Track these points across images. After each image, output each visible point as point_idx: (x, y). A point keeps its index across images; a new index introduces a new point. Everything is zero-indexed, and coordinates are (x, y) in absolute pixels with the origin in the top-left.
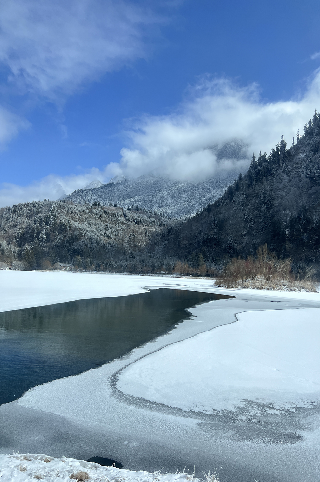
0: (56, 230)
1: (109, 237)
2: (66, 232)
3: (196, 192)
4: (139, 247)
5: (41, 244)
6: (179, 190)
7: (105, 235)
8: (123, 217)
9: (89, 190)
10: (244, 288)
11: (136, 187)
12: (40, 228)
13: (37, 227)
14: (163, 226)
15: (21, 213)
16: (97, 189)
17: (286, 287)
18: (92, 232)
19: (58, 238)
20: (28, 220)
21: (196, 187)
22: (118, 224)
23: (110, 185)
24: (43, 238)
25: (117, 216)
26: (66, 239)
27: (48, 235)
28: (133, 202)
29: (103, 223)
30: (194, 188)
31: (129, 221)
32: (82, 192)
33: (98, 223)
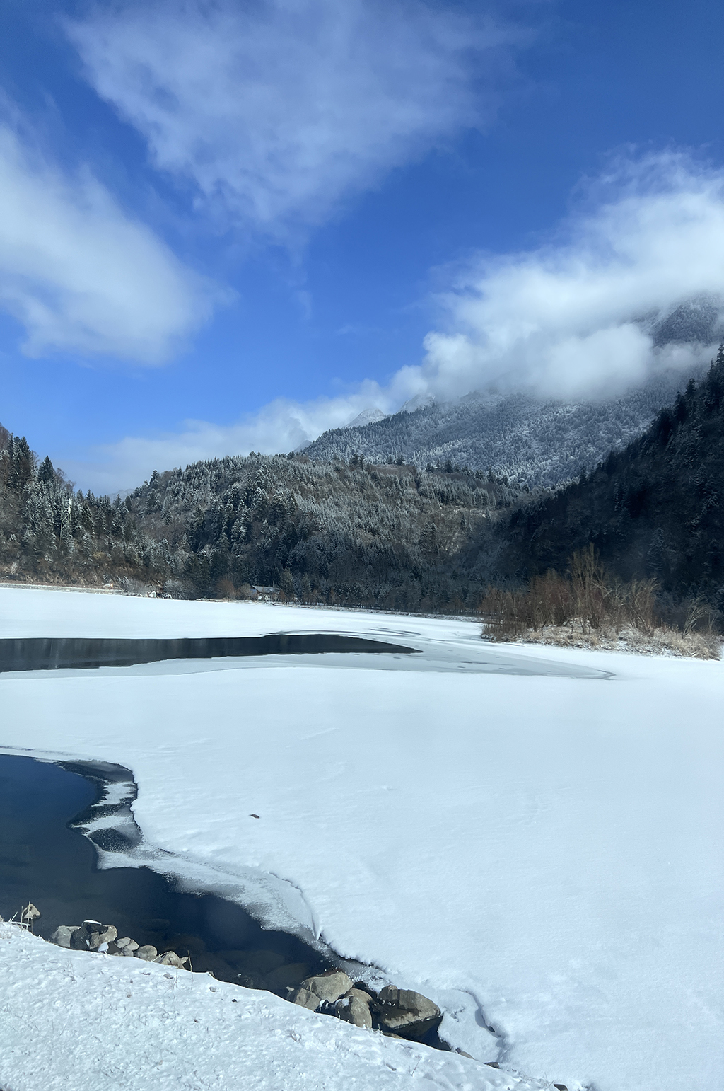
0: (264, 516)
1: (374, 532)
2: (283, 521)
3: (599, 426)
4: (444, 555)
5: (235, 546)
6: (559, 422)
7: (366, 527)
8: (413, 487)
9: (354, 429)
10: (529, 642)
11: (458, 419)
12: (235, 514)
13: (229, 510)
14: (506, 507)
15: (201, 482)
16: (371, 427)
17: (626, 642)
18: (338, 519)
19: (267, 533)
20: (214, 496)
21: (600, 414)
22: (401, 503)
23: (401, 417)
24: (238, 533)
25: (399, 484)
26: (284, 535)
27: (248, 526)
28: (449, 452)
29: (368, 501)
30: (595, 417)
31: (426, 496)
32: (339, 434)
33: (356, 502)
